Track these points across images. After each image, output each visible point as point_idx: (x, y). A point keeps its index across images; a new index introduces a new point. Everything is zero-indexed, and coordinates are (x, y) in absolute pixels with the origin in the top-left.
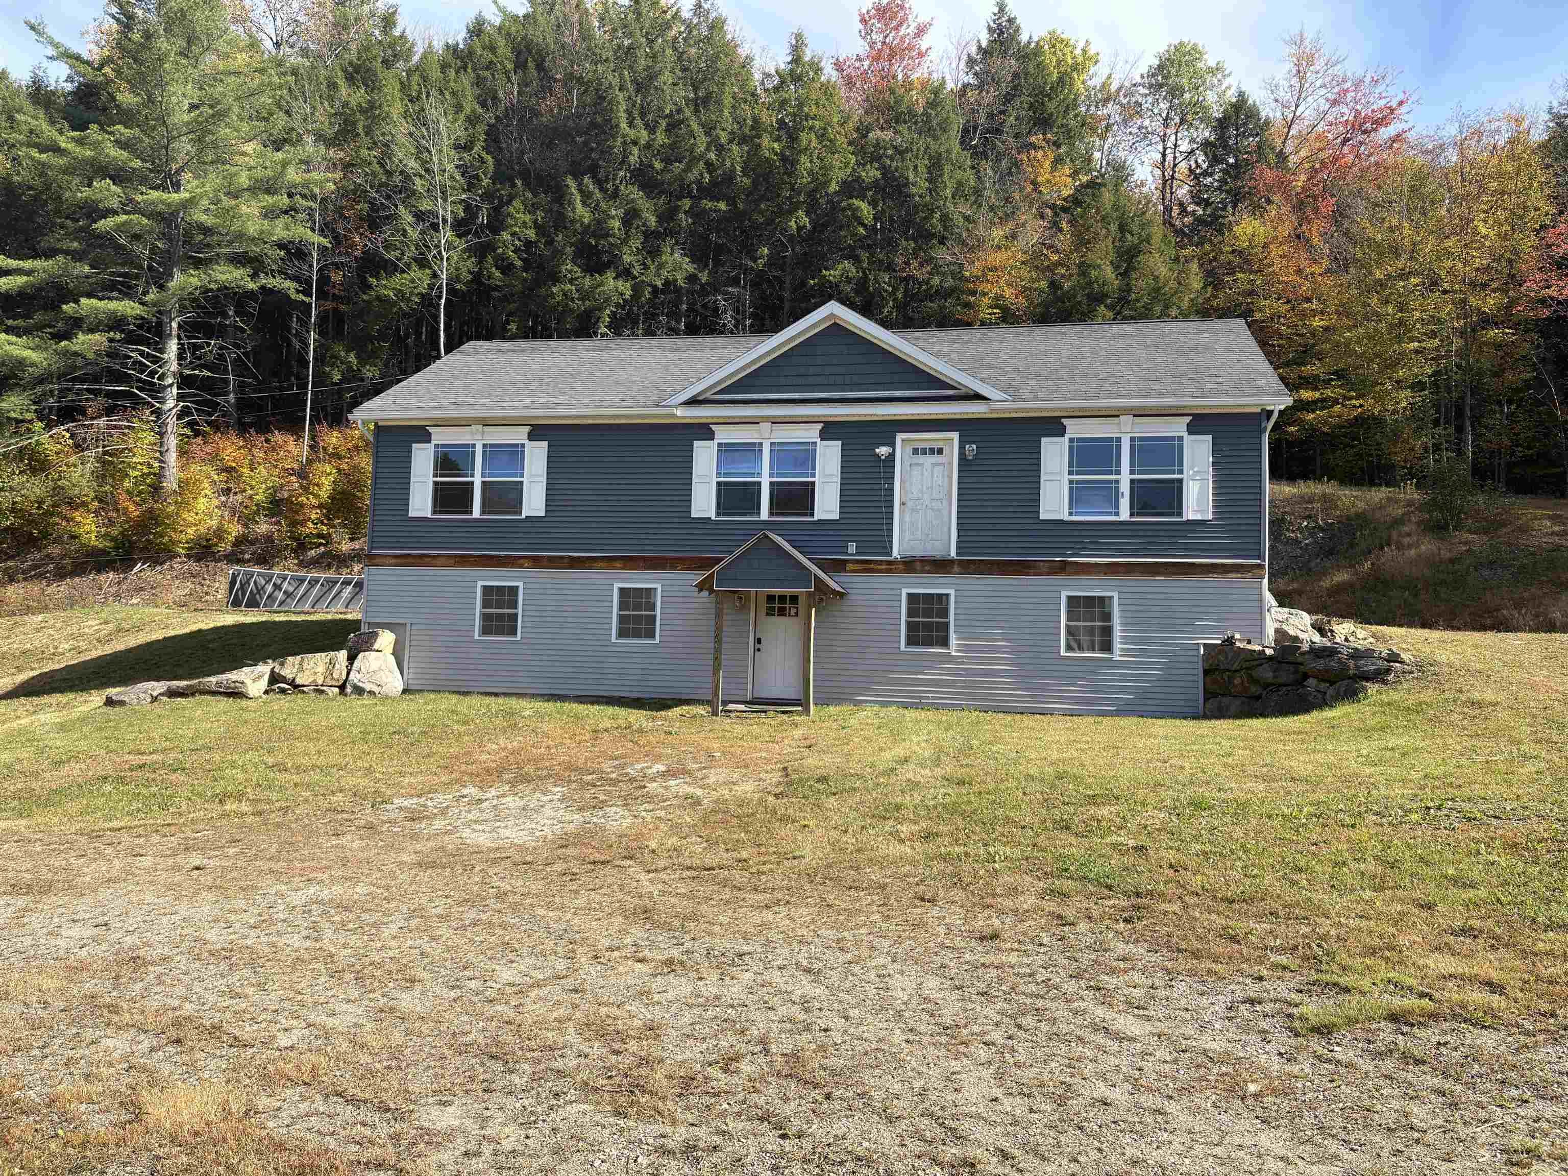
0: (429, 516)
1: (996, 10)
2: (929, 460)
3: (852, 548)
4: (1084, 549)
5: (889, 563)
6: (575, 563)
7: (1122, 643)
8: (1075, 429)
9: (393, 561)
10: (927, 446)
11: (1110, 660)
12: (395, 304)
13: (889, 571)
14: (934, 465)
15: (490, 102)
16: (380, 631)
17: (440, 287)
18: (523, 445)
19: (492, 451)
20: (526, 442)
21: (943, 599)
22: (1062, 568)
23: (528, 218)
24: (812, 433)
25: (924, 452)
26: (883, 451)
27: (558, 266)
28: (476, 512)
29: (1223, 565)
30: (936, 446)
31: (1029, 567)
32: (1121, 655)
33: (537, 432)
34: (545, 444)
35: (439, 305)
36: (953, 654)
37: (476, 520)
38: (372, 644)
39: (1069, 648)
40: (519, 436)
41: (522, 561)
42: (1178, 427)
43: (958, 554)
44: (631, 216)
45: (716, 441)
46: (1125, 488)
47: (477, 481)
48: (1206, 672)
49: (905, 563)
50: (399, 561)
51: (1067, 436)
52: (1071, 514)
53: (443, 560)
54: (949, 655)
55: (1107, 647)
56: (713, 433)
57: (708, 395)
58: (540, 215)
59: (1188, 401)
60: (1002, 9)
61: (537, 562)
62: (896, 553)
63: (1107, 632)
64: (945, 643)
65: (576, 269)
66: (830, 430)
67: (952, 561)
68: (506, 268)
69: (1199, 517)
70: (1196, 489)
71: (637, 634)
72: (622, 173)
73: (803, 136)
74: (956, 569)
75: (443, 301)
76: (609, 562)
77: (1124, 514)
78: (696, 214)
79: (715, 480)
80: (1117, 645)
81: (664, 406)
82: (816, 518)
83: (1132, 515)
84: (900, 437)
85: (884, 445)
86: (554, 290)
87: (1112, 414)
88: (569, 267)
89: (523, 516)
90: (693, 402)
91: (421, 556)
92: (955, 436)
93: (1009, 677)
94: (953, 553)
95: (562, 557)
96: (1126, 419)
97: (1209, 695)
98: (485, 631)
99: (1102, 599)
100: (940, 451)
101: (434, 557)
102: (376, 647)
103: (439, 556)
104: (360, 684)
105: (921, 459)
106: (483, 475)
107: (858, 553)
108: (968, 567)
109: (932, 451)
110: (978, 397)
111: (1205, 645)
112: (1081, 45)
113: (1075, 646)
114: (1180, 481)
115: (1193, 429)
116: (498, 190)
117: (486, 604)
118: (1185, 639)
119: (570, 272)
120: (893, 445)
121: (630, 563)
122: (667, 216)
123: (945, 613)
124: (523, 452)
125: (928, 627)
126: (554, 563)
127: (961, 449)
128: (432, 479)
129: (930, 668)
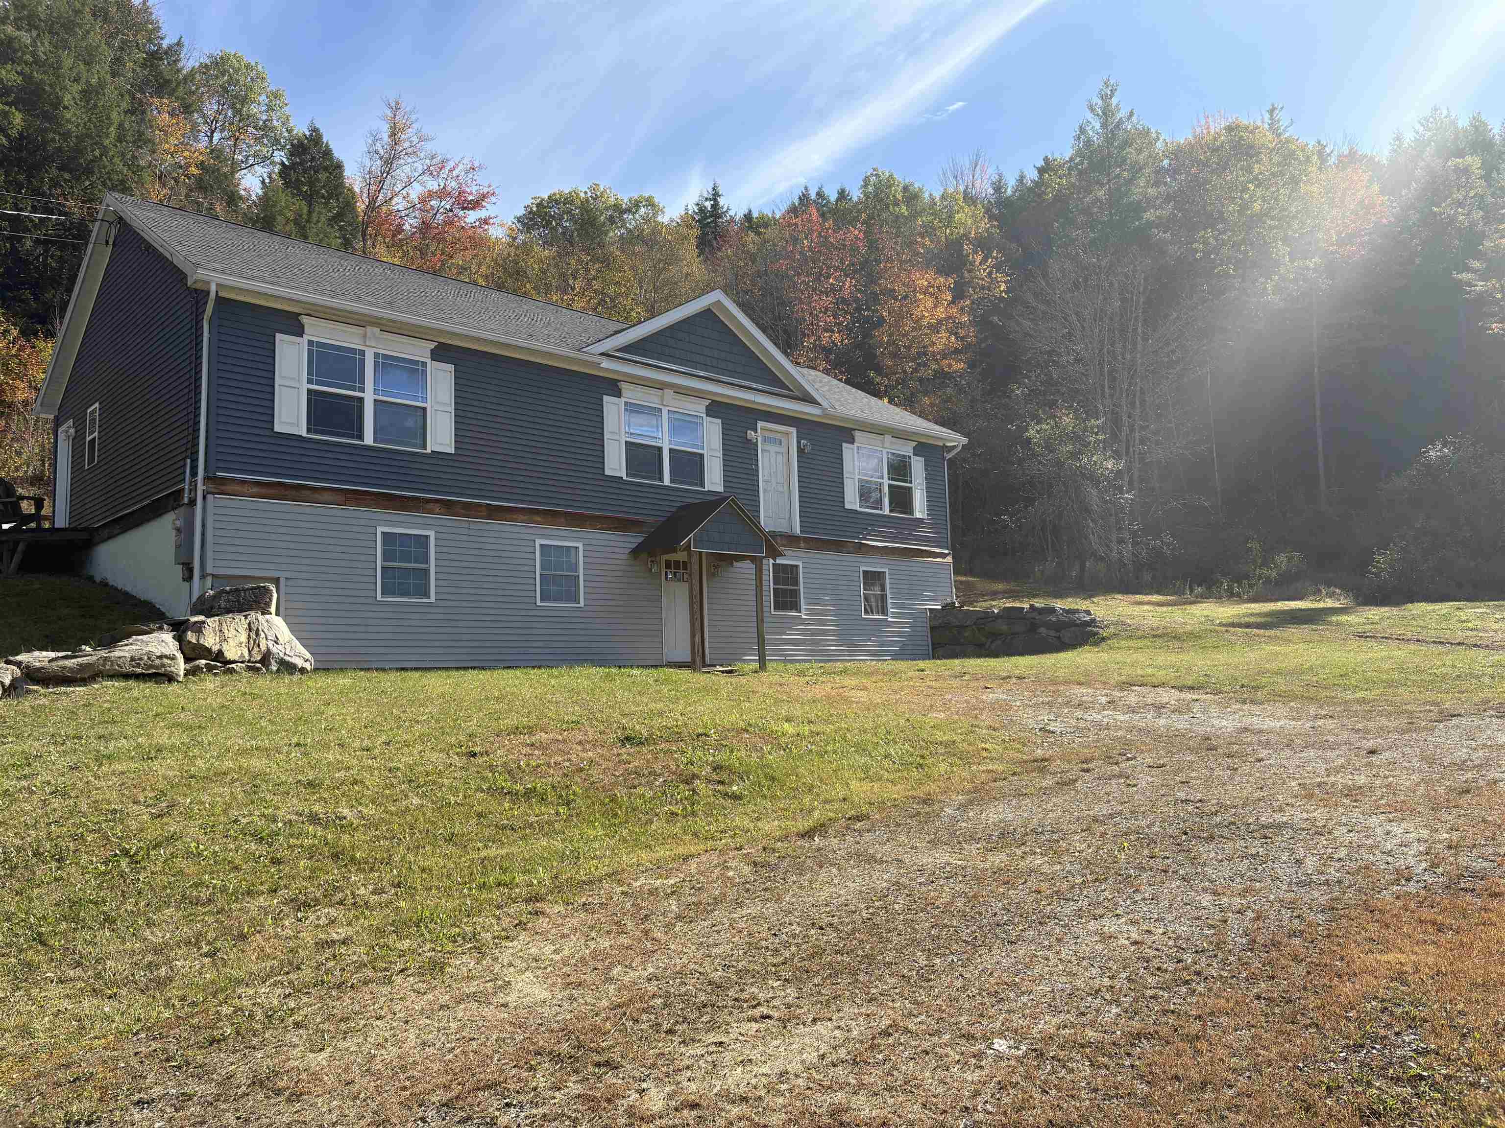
0: (304, 434)
2: (775, 448)
4: (870, 534)
6: (493, 513)
7: (892, 608)
8: (861, 439)
9: (255, 490)
10: (774, 436)
11: (887, 621)
14: (778, 454)
16: (270, 586)
18: (425, 364)
19: (384, 363)
20: (429, 361)
21: (795, 570)
22: (861, 549)
24: (699, 408)
25: (773, 440)
26: (752, 436)
28: (369, 438)
30: (778, 436)
31: (841, 546)
32: (892, 617)
33: (442, 352)
34: (452, 368)
36: (804, 617)
37: (368, 448)
38: (267, 604)
39: (866, 612)
40: (420, 351)
41: (431, 506)
42: (909, 449)
43: (801, 532)
45: (624, 400)
46: (886, 490)
47: (369, 398)
48: (932, 628)
50: (264, 491)
51: (856, 444)
52: (860, 506)
53: (327, 496)
54: (800, 618)
55: (885, 610)
56: (621, 390)
57: (614, 350)
59: (922, 431)
61: (449, 507)
63: (884, 599)
64: (796, 607)
66: (715, 408)
67: (798, 537)
69: (921, 516)
70: (919, 495)
71: (559, 597)
74: (802, 545)
76: (530, 515)
77: (887, 511)
79: (624, 438)
80: (890, 609)
82: (706, 489)
83: (890, 511)
84: (760, 424)
85: (752, 430)
89: (429, 451)
92: (794, 430)
93: (833, 636)
94: (799, 532)
95: (480, 505)
96: (887, 438)
97: (935, 646)
98: (390, 589)
99: (879, 573)
100: (780, 442)
101: (319, 490)
103: (324, 489)
106: (376, 392)
108: (807, 543)
110: (813, 400)
111: (930, 609)
113: (869, 610)
114: (911, 489)
115: (916, 451)
117: (388, 556)
118: (920, 605)
120: (756, 431)
121: (551, 517)
123: (796, 582)
124: (424, 372)
125: (787, 593)
126: (469, 510)
127: (799, 442)
128: (305, 386)
129: (790, 629)
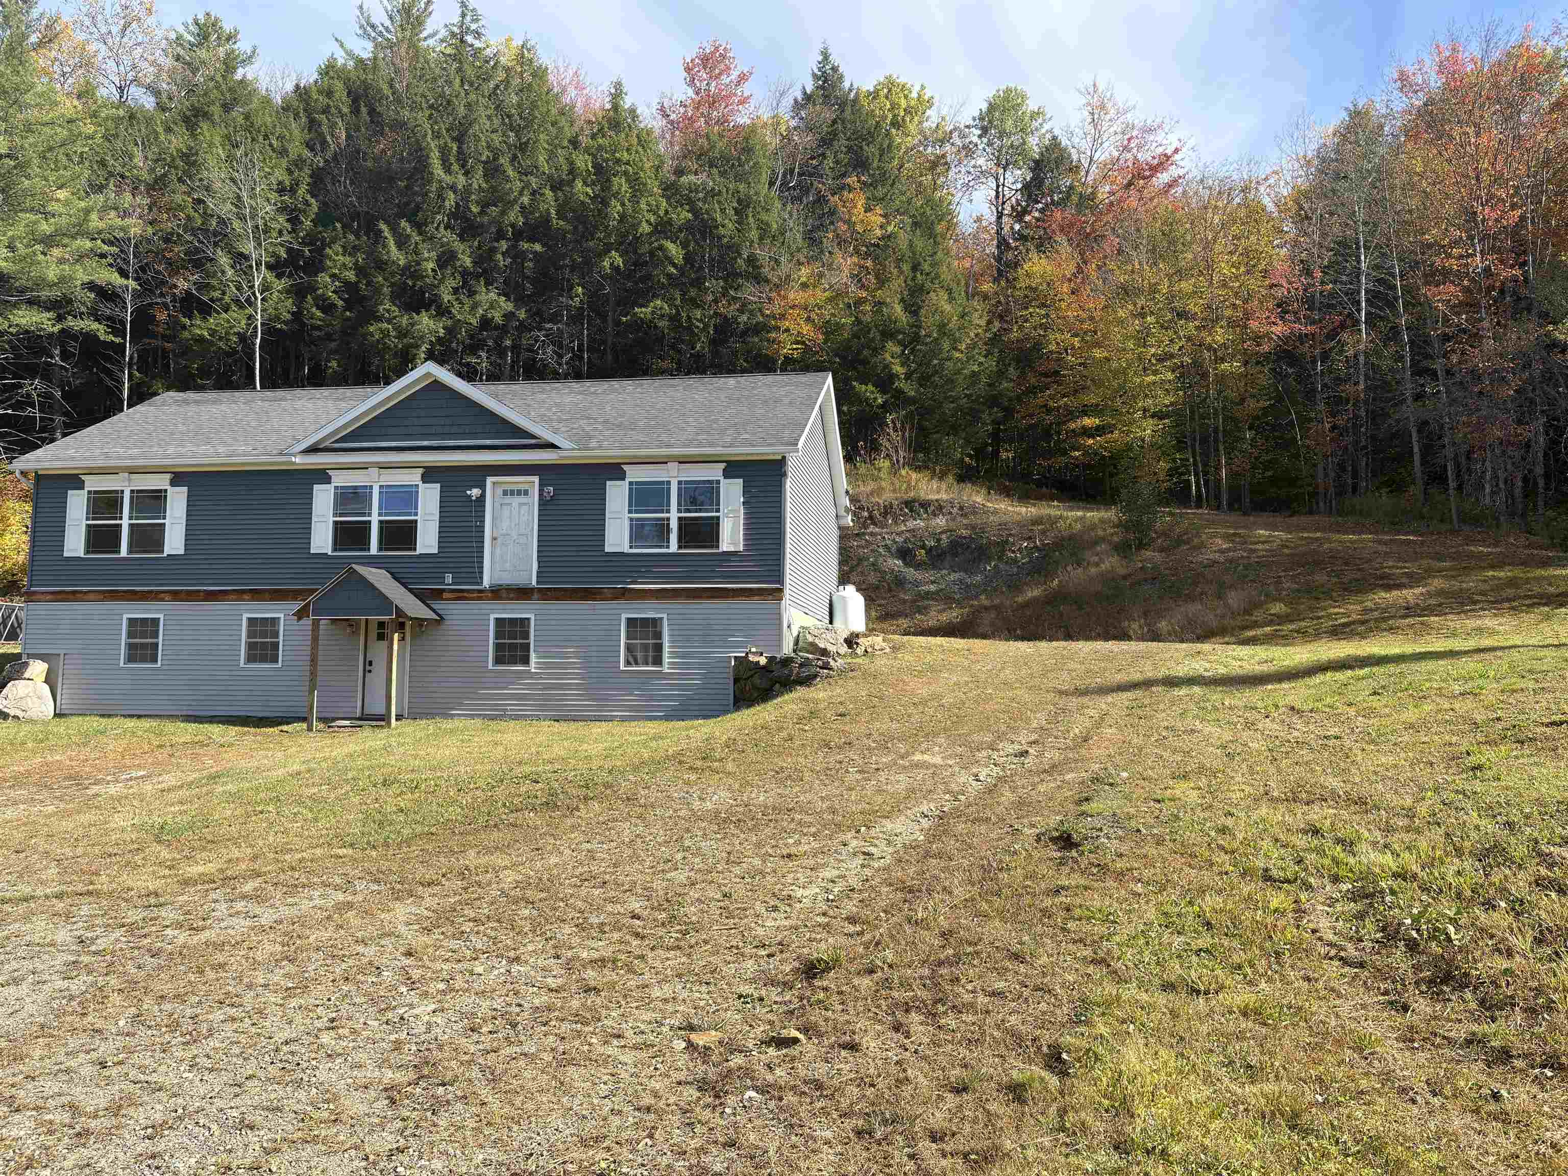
0: (82, 555)
1: (820, 58)
2: (516, 501)
3: (449, 578)
5: (480, 591)
6: (211, 596)
7: (670, 658)
8: (634, 474)
10: (515, 487)
11: (660, 672)
12: (211, 343)
13: (480, 599)
14: (521, 505)
15: (318, 147)
16: (31, 661)
17: (256, 327)
18: (166, 491)
19: (138, 496)
20: (168, 488)
21: (525, 622)
22: (623, 594)
23: (348, 260)
24: (414, 477)
25: (512, 493)
26: (475, 492)
27: (376, 305)
28: (124, 551)
29: (751, 589)
30: (522, 487)
31: (595, 594)
32: (669, 668)
33: (178, 478)
34: (185, 489)
35: (254, 345)
36: (533, 670)
37: (124, 559)
38: (23, 673)
39: (628, 663)
40: (162, 482)
41: (163, 595)
42: (714, 473)
43: (538, 582)
44: (446, 259)
45: (333, 485)
46: (674, 525)
47: (125, 523)
48: (736, 681)
49: (492, 591)
50: (54, 597)
51: (627, 480)
52: (631, 547)
53: (92, 596)
54: (529, 672)
55: (658, 661)
56: (330, 477)
57: (327, 444)
58: (361, 257)
59: (719, 450)
60: (826, 56)
61: (176, 596)
62: (486, 583)
63: (659, 648)
64: (526, 661)
65: (393, 308)
66: (430, 474)
67: (533, 589)
68: (327, 307)
69: (732, 549)
70: (730, 525)
71: (263, 659)
72: (439, 217)
73: (615, 180)
74: (537, 596)
75: (258, 341)
76: (239, 595)
77: (673, 547)
78: (516, 255)
79: (332, 519)
80: (666, 660)
81: (285, 455)
82: (418, 552)
83: (680, 547)
84: (490, 480)
85: (476, 487)
86: (371, 329)
87: (662, 462)
88: (387, 307)
89: (165, 555)
90: (313, 450)
91: (74, 592)
92: (536, 479)
93: (578, 689)
94: (534, 582)
95: (199, 591)
96: (673, 466)
98: (130, 659)
99: (654, 620)
100: (526, 493)
101: (86, 593)
102: (26, 675)
103: (90, 591)
104: (5, 710)
105: (508, 499)
106: (130, 518)
107: (453, 584)
108: (546, 594)
109: (519, 493)
110: (553, 446)
111: (734, 658)
112: (917, 88)
113: (631, 660)
114: (718, 518)
115: (727, 474)
116: (320, 232)
117: (130, 635)
118: (719, 653)
119: (388, 311)
120: (483, 487)
121: (257, 595)
122: (484, 258)
123: (526, 635)
124: (166, 497)
125: (513, 647)
126: (191, 596)
127: (541, 491)
128: (85, 522)
129: (513, 683)
